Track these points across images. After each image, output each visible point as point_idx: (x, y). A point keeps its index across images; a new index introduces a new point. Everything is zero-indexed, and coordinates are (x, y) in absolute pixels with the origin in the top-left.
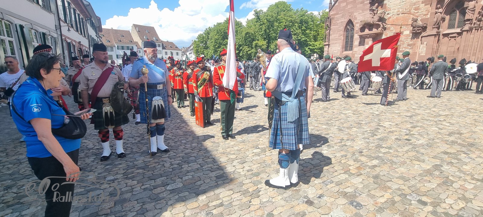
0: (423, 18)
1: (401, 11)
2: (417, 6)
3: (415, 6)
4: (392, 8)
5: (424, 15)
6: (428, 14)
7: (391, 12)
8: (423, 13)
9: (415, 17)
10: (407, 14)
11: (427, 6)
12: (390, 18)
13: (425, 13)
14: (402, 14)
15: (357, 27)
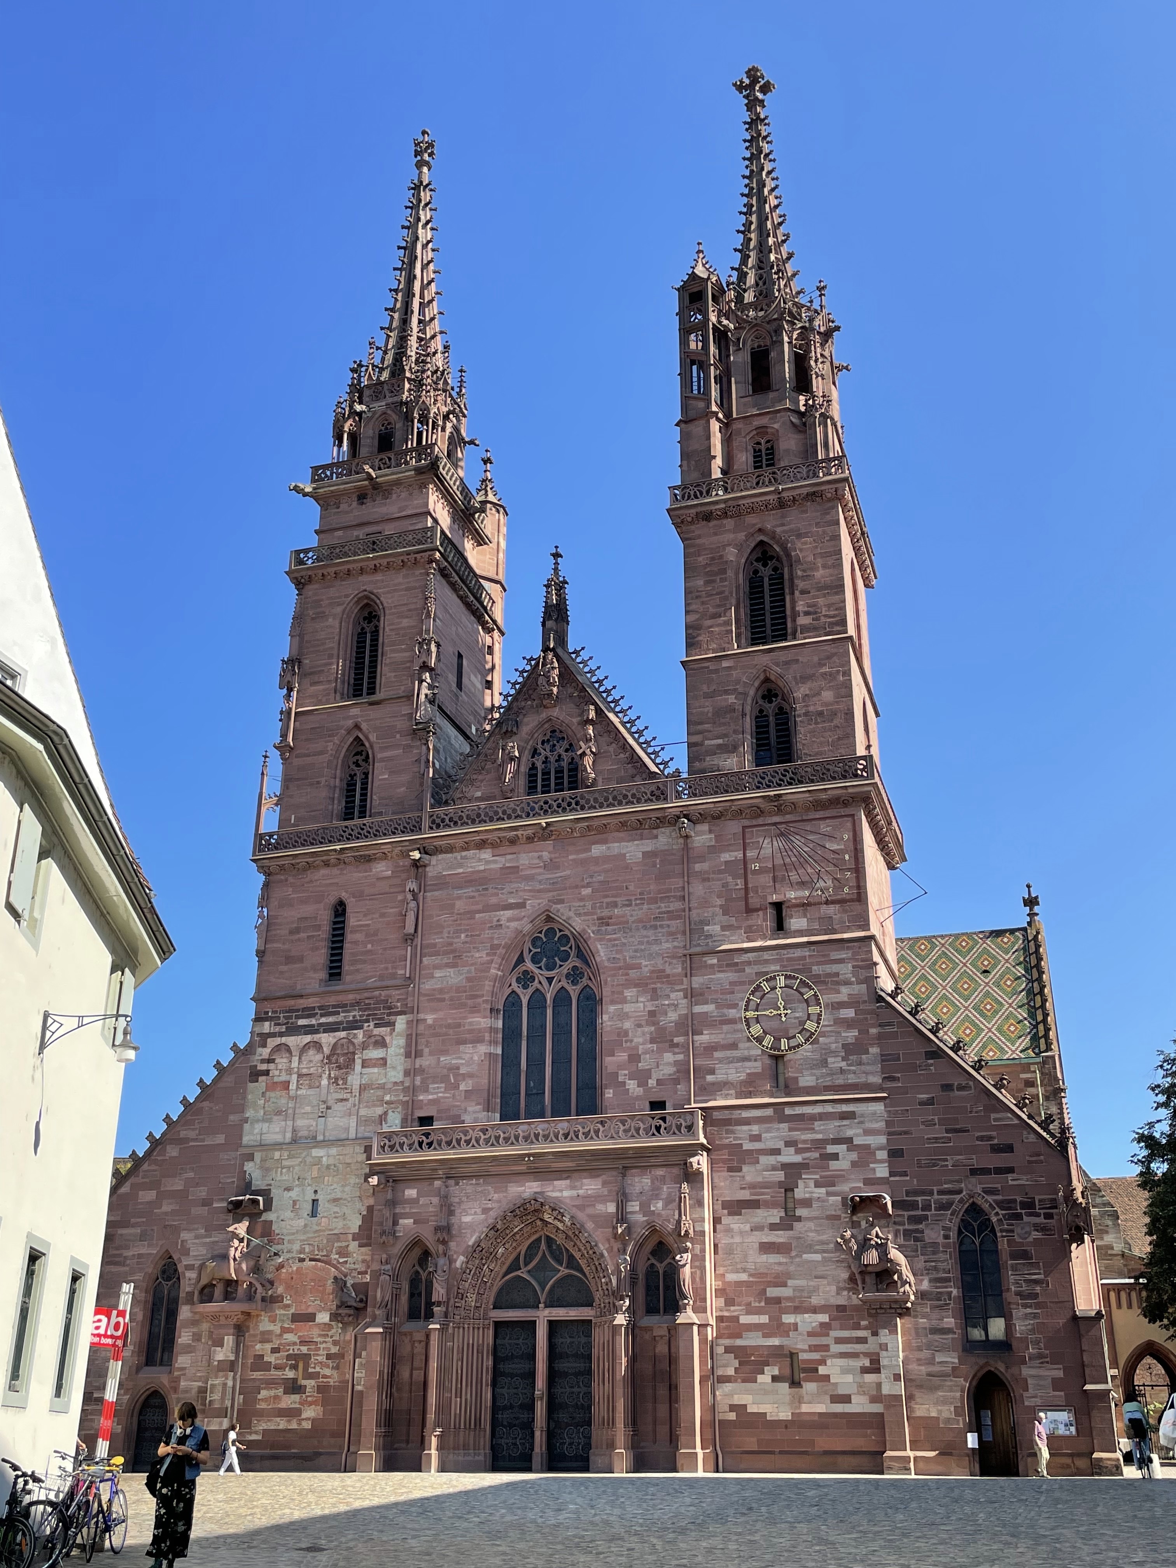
0: (357, 1281)
1: (307, 1250)
2: (344, 1244)
3: (339, 1244)
4: (287, 1238)
5: (359, 1273)
6: (366, 1273)
7: (286, 1247)
8: (356, 1266)
9: (340, 1276)
10: (322, 1262)
11: (363, 1249)
12: (283, 1267)
13: (361, 1267)
14: (311, 1260)
15: (189, 1280)
